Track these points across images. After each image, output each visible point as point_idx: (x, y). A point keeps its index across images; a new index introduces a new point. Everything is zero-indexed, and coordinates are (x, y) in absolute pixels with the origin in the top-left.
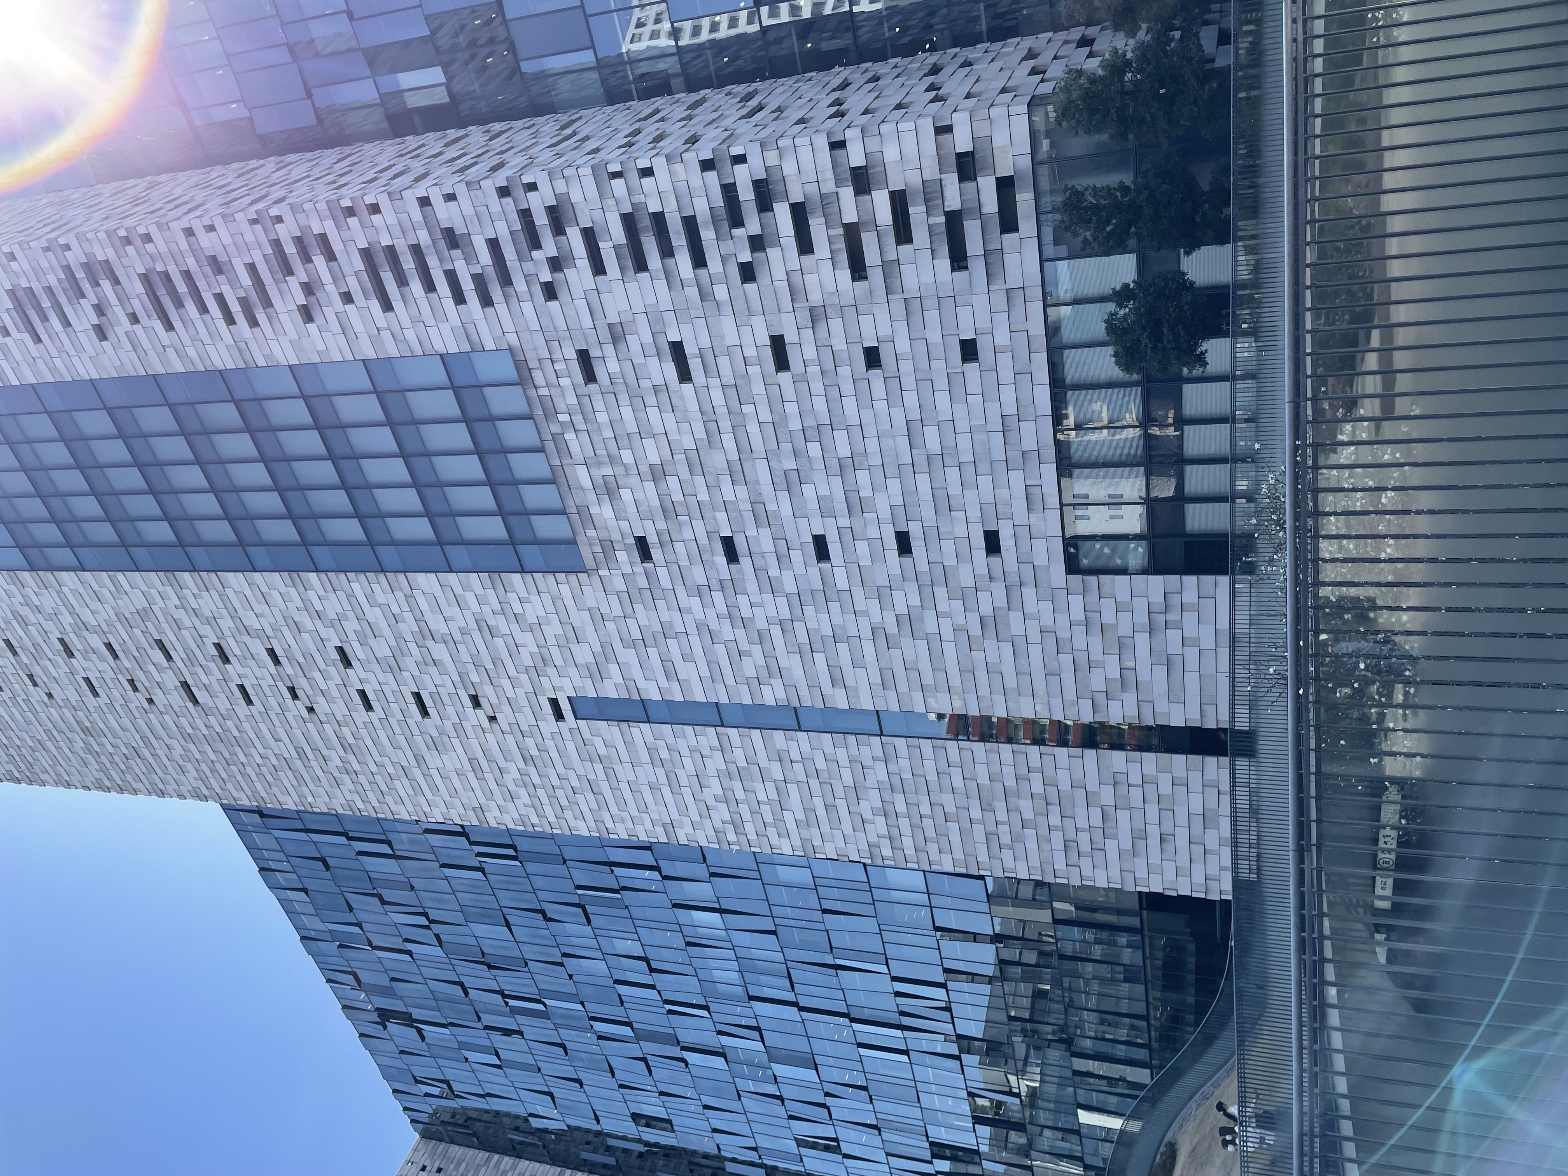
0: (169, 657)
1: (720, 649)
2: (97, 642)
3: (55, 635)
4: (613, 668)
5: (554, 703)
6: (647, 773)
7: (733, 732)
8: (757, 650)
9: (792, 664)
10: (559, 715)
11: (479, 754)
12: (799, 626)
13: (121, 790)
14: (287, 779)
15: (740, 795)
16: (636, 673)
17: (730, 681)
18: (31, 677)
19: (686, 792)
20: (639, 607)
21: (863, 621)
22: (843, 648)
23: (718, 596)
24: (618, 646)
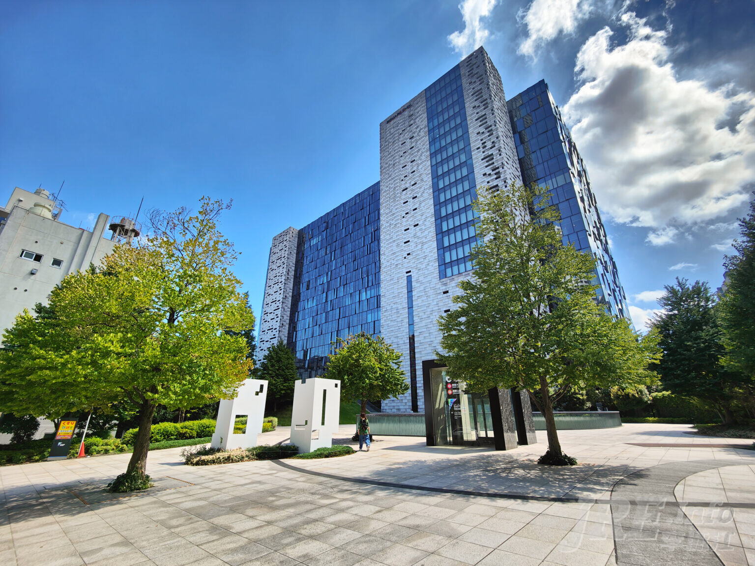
0: (413, 185)
1: (425, 308)
2: (415, 169)
3: (416, 159)
4: (419, 285)
5: (410, 272)
6: (396, 292)
7: (407, 310)
8: (426, 316)
9: (423, 324)
10: (407, 273)
11: (396, 255)
12: (431, 326)
13: (381, 172)
14: (387, 211)
15: (393, 312)
16: (418, 290)
17: (418, 310)
18: (405, 152)
19: (393, 300)
20: (433, 291)
21: (434, 339)
22: (428, 335)
23: (437, 308)
24: (424, 286)
